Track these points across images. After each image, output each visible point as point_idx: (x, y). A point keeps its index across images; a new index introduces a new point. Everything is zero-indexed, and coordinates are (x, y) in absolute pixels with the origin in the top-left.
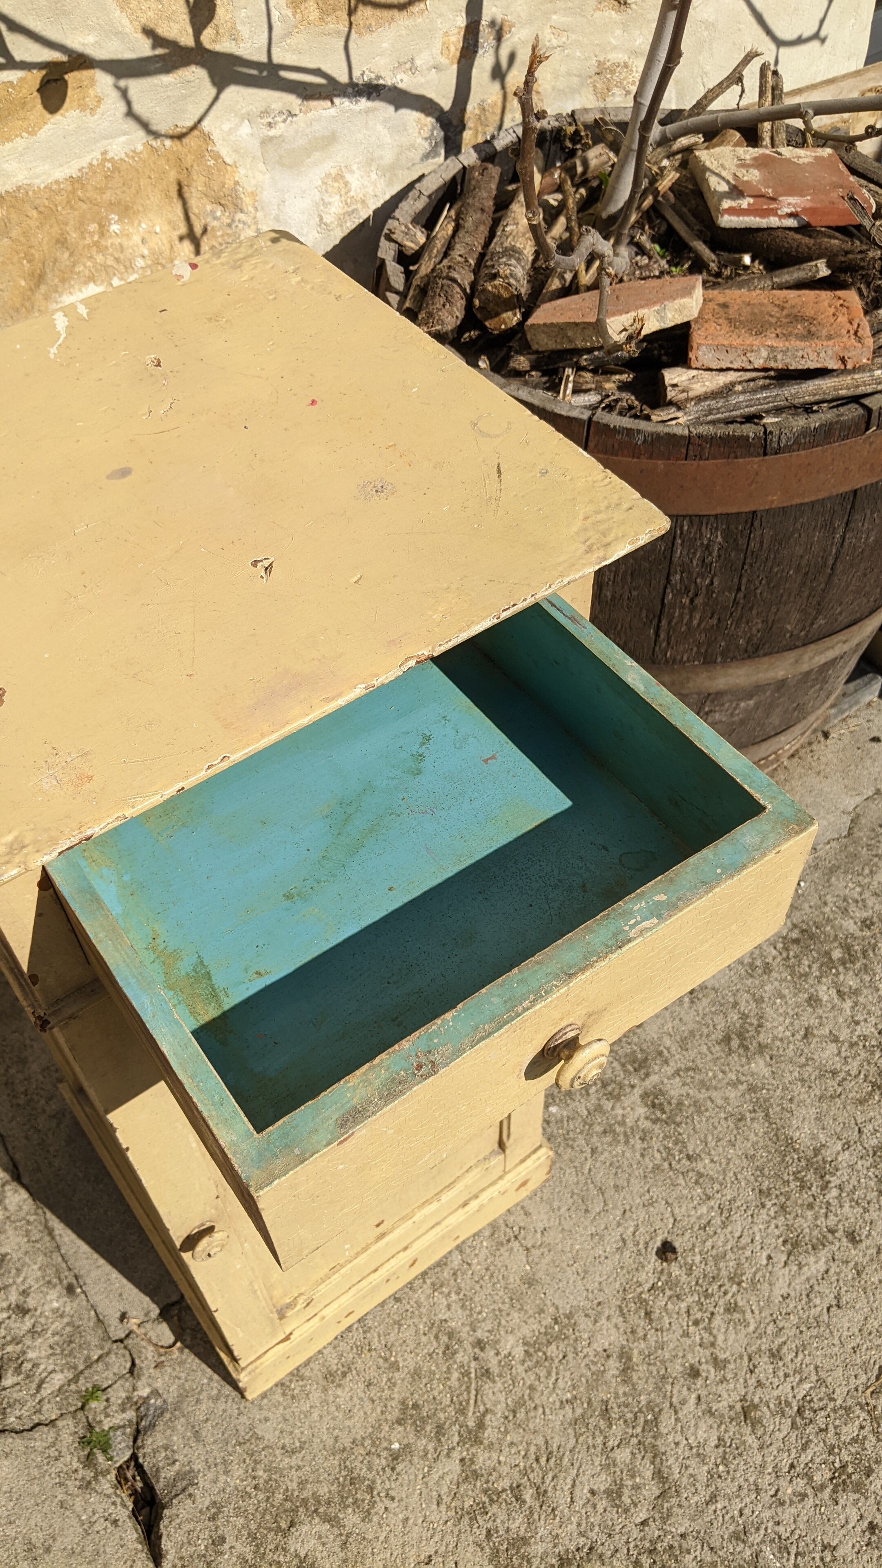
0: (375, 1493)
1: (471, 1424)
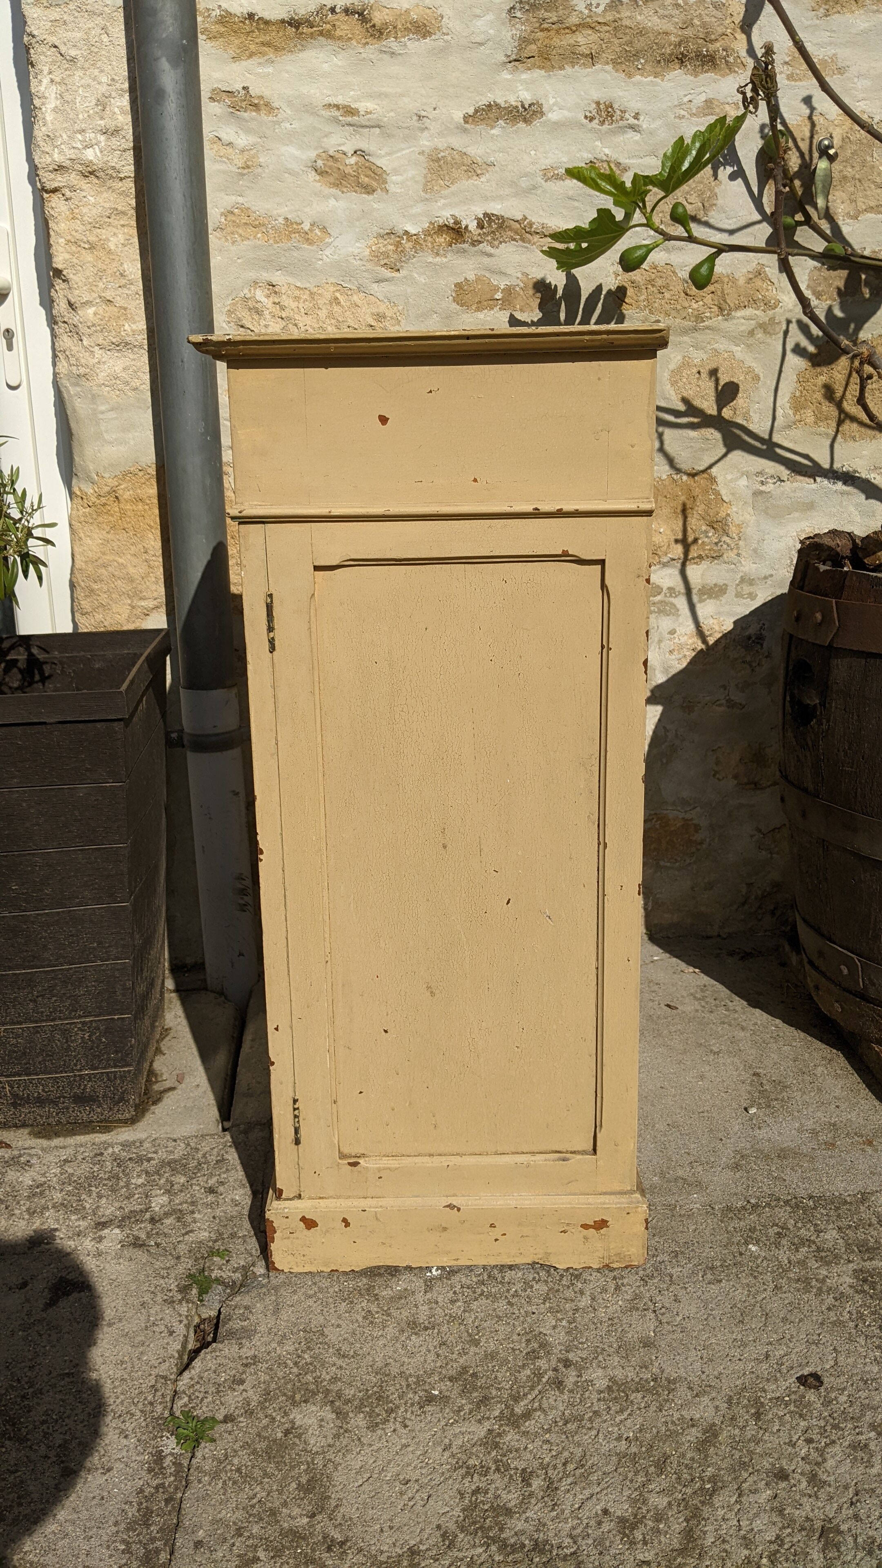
0: (394, 1415)
1: (518, 1410)
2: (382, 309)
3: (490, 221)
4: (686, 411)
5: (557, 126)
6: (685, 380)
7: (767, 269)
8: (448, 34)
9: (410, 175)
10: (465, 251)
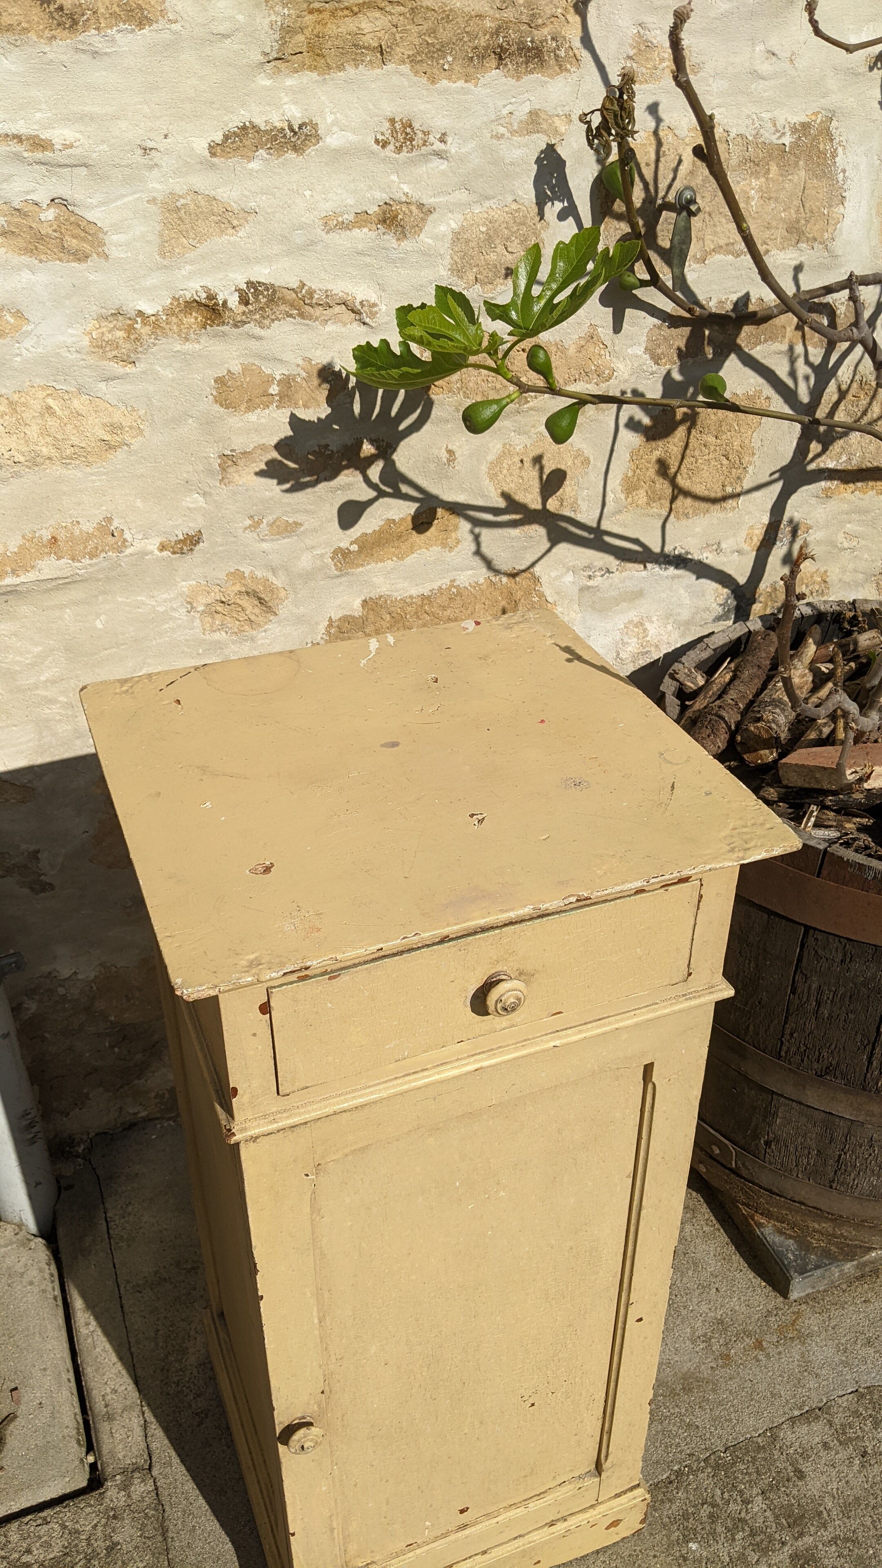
2: (117, 417)
3: (257, 293)
4: (507, 507)
5: (338, 155)
6: (505, 471)
7: (600, 330)
8: (176, 22)
9: (138, 233)
10: (224, 334)
